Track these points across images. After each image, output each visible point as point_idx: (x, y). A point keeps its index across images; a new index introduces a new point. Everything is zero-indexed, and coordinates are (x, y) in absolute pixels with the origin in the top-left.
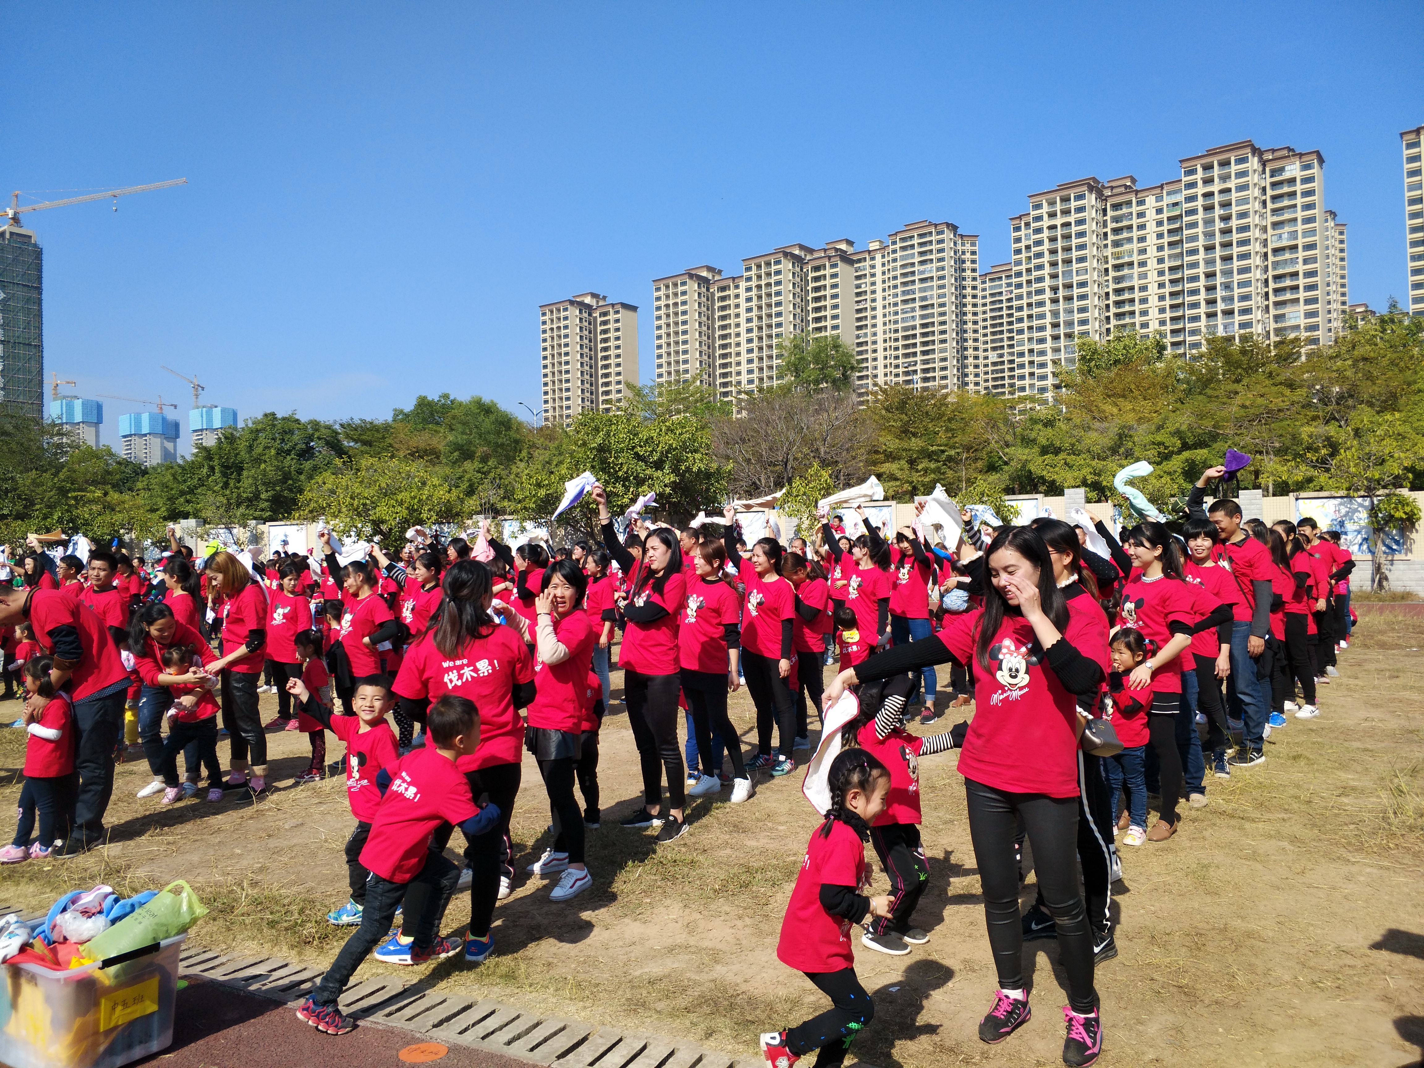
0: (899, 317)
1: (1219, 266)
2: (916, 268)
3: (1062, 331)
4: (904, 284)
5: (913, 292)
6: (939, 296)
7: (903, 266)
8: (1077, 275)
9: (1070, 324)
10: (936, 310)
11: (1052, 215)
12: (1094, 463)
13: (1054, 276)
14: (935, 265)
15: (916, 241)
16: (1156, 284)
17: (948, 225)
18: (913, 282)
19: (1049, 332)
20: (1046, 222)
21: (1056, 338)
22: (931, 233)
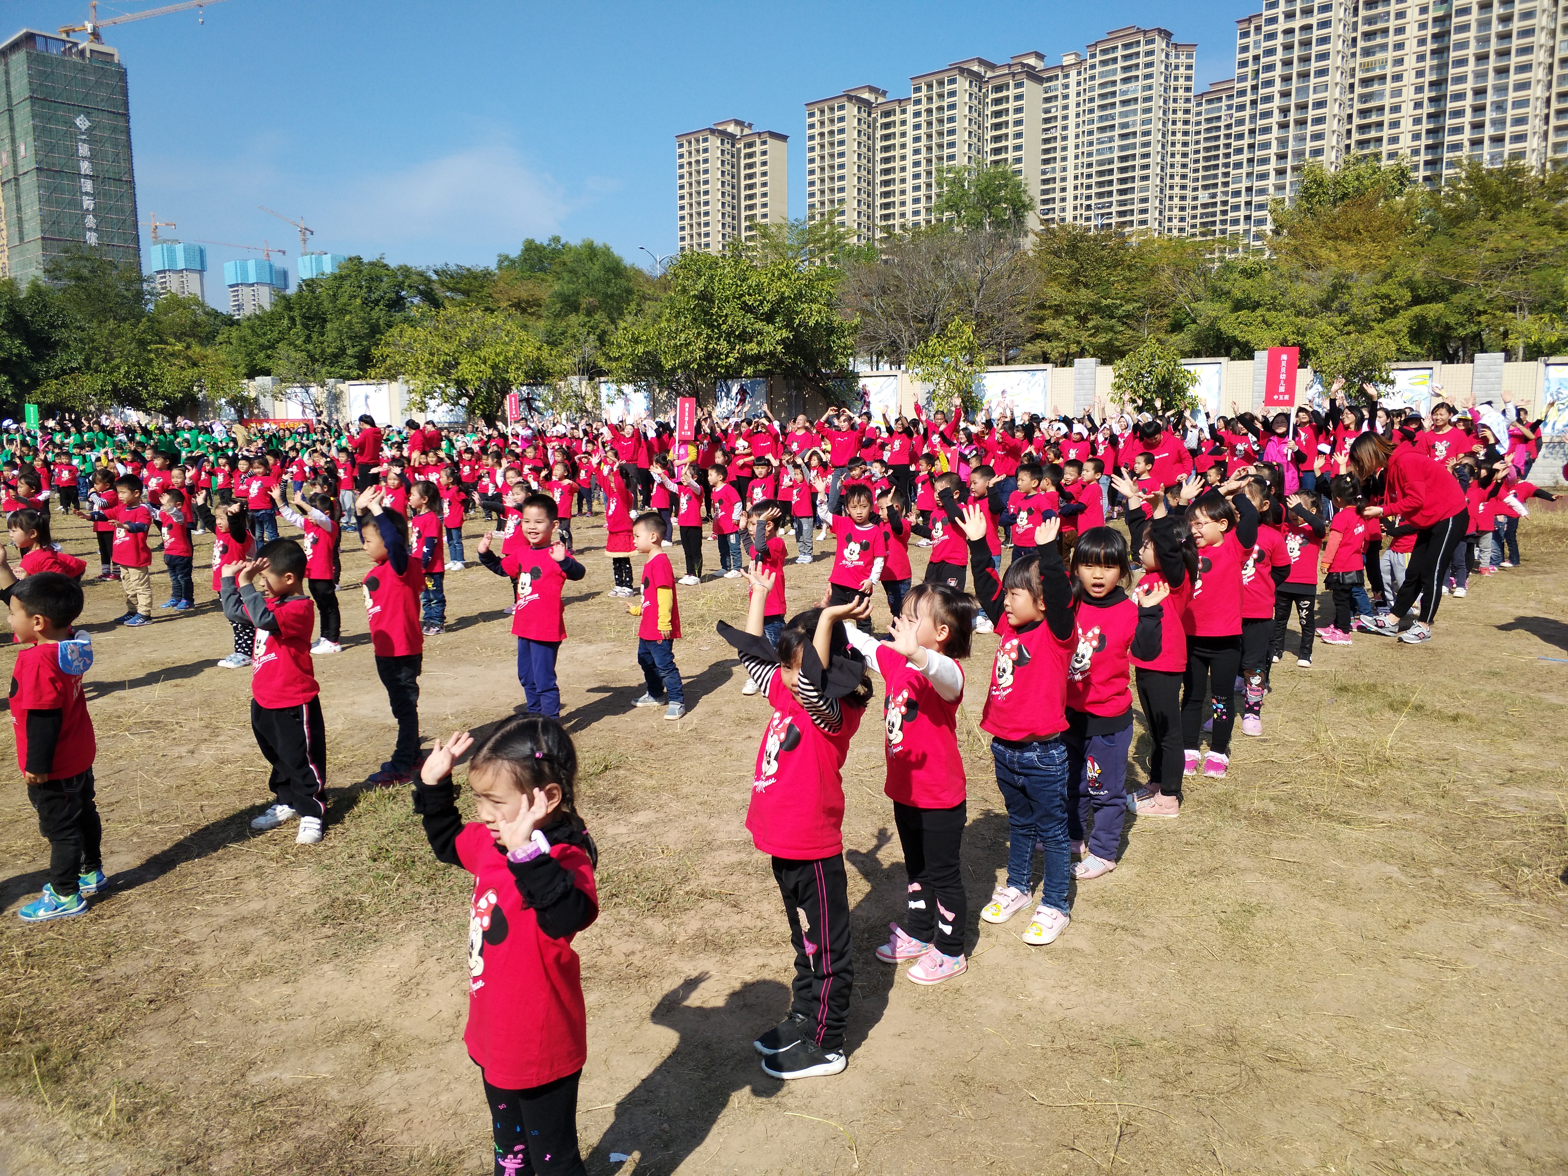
0: (1095, 147)
1: (1491, 80)
2: (1118, 87)
3: (1290, 163)
4: (1102, 107)
5: (1112, 117)
6: (1144, 123)
7: (1102, 85)
8: (1315, 92)
9: (1299, 154)
10: (1139, 140)
11: (1290, 16)
12: (1300, 321)
13: (1285, 94)
14: (1141, 83)
15: (1120, 53)
16: (1412, 104)
17: (1160, 31)
18: (1113, 105)
19: (1273, 164)
20: (1282, 25)
21: (1281, 172)
22: (1138, 42)
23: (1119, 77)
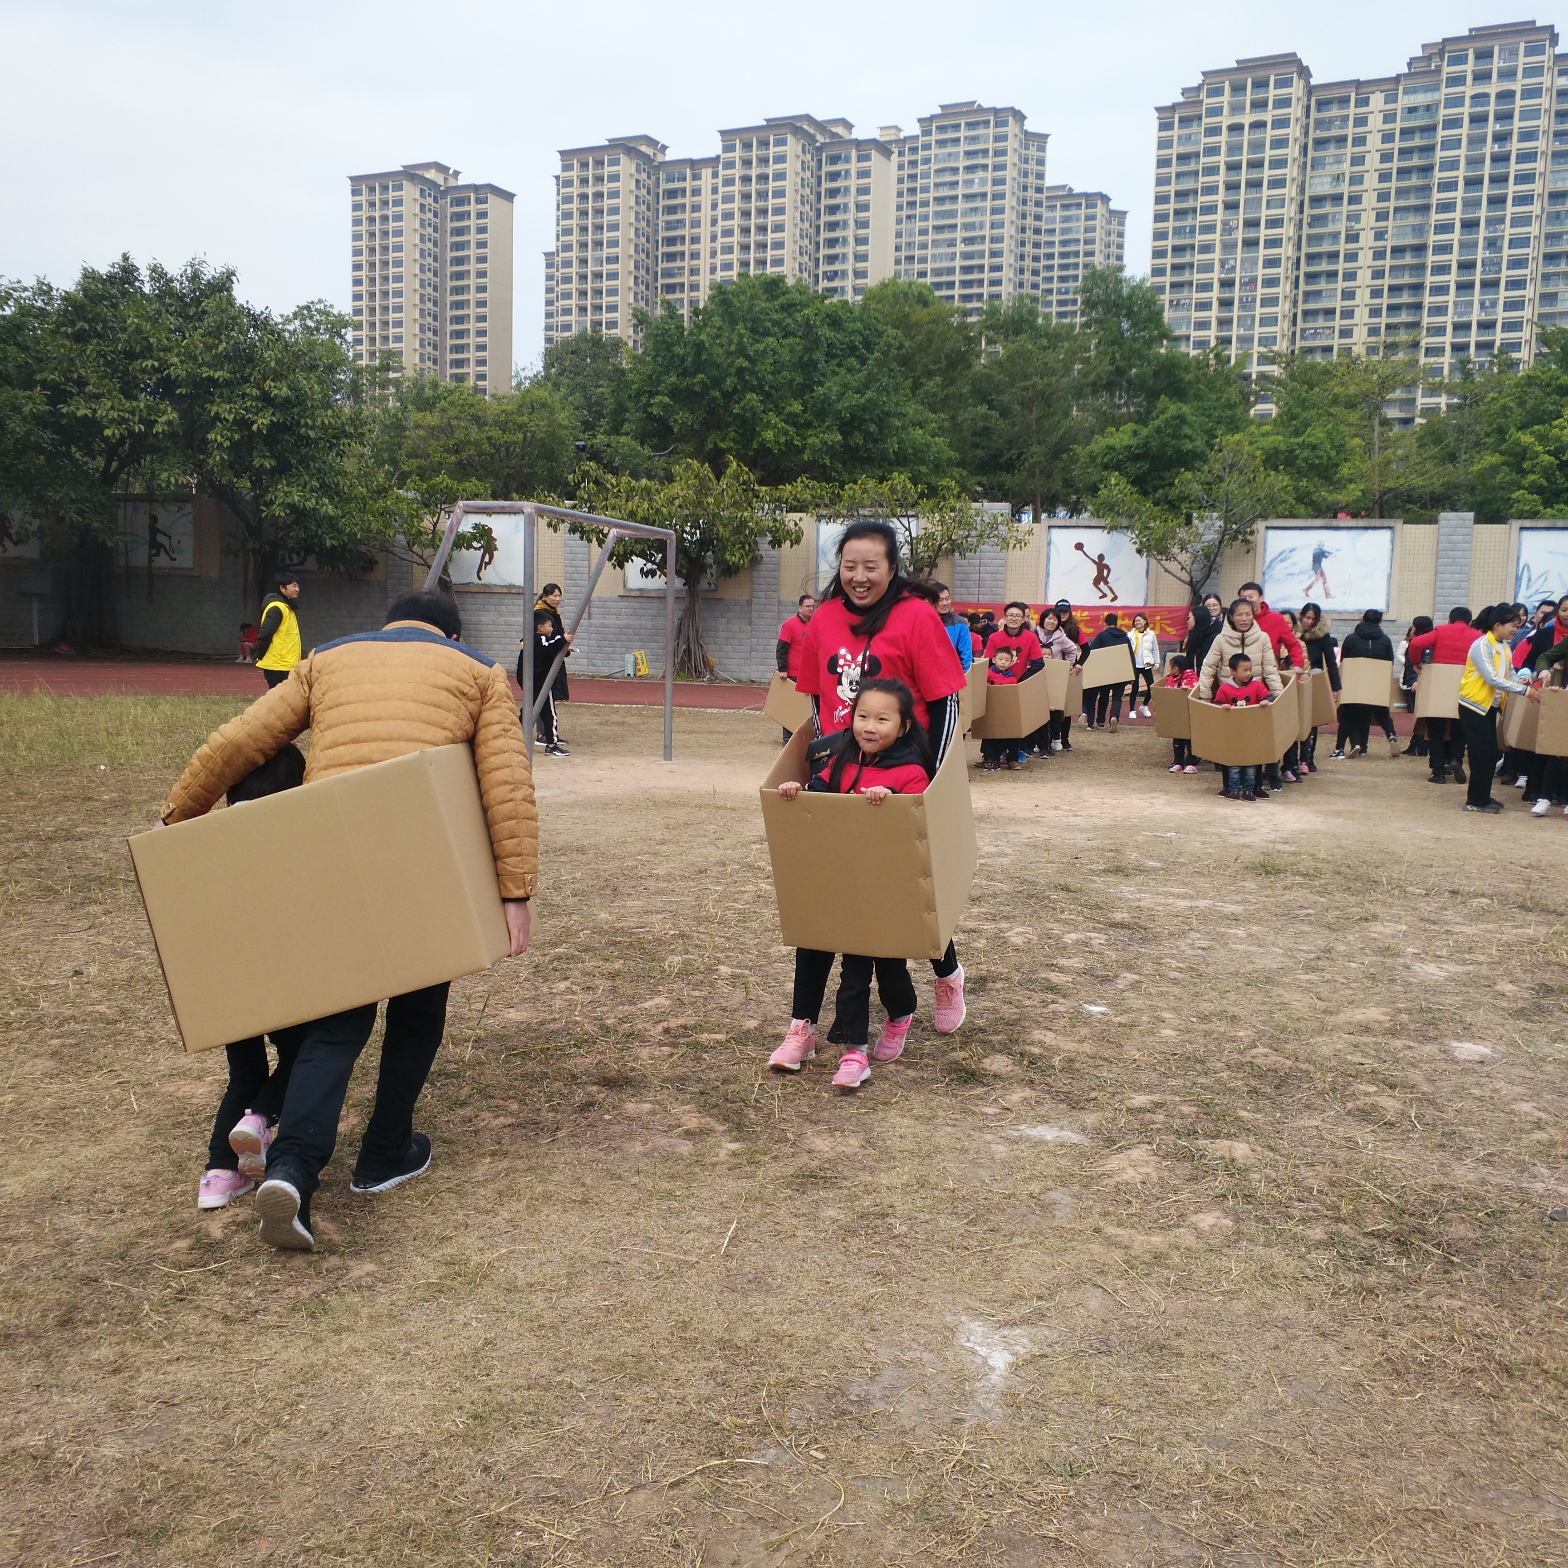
0: (930, 252)
1: (1484, 212)
2: (961, 177)
3: (1237, 293)
4: (939, 200)
5: (952, 214)
6: (993, 225)
7: (939, 172)
8: (1268, 207)
9: (1249, 283)
10: (986, 247)
11: (1237, 108)
13: (1232, 206)
14: (990, 175)
15: (963, 133)
18: (954, 198)
19: (1216, 292)
20: (1227, 119)
21: (1226, 303)
23: (962, 163)
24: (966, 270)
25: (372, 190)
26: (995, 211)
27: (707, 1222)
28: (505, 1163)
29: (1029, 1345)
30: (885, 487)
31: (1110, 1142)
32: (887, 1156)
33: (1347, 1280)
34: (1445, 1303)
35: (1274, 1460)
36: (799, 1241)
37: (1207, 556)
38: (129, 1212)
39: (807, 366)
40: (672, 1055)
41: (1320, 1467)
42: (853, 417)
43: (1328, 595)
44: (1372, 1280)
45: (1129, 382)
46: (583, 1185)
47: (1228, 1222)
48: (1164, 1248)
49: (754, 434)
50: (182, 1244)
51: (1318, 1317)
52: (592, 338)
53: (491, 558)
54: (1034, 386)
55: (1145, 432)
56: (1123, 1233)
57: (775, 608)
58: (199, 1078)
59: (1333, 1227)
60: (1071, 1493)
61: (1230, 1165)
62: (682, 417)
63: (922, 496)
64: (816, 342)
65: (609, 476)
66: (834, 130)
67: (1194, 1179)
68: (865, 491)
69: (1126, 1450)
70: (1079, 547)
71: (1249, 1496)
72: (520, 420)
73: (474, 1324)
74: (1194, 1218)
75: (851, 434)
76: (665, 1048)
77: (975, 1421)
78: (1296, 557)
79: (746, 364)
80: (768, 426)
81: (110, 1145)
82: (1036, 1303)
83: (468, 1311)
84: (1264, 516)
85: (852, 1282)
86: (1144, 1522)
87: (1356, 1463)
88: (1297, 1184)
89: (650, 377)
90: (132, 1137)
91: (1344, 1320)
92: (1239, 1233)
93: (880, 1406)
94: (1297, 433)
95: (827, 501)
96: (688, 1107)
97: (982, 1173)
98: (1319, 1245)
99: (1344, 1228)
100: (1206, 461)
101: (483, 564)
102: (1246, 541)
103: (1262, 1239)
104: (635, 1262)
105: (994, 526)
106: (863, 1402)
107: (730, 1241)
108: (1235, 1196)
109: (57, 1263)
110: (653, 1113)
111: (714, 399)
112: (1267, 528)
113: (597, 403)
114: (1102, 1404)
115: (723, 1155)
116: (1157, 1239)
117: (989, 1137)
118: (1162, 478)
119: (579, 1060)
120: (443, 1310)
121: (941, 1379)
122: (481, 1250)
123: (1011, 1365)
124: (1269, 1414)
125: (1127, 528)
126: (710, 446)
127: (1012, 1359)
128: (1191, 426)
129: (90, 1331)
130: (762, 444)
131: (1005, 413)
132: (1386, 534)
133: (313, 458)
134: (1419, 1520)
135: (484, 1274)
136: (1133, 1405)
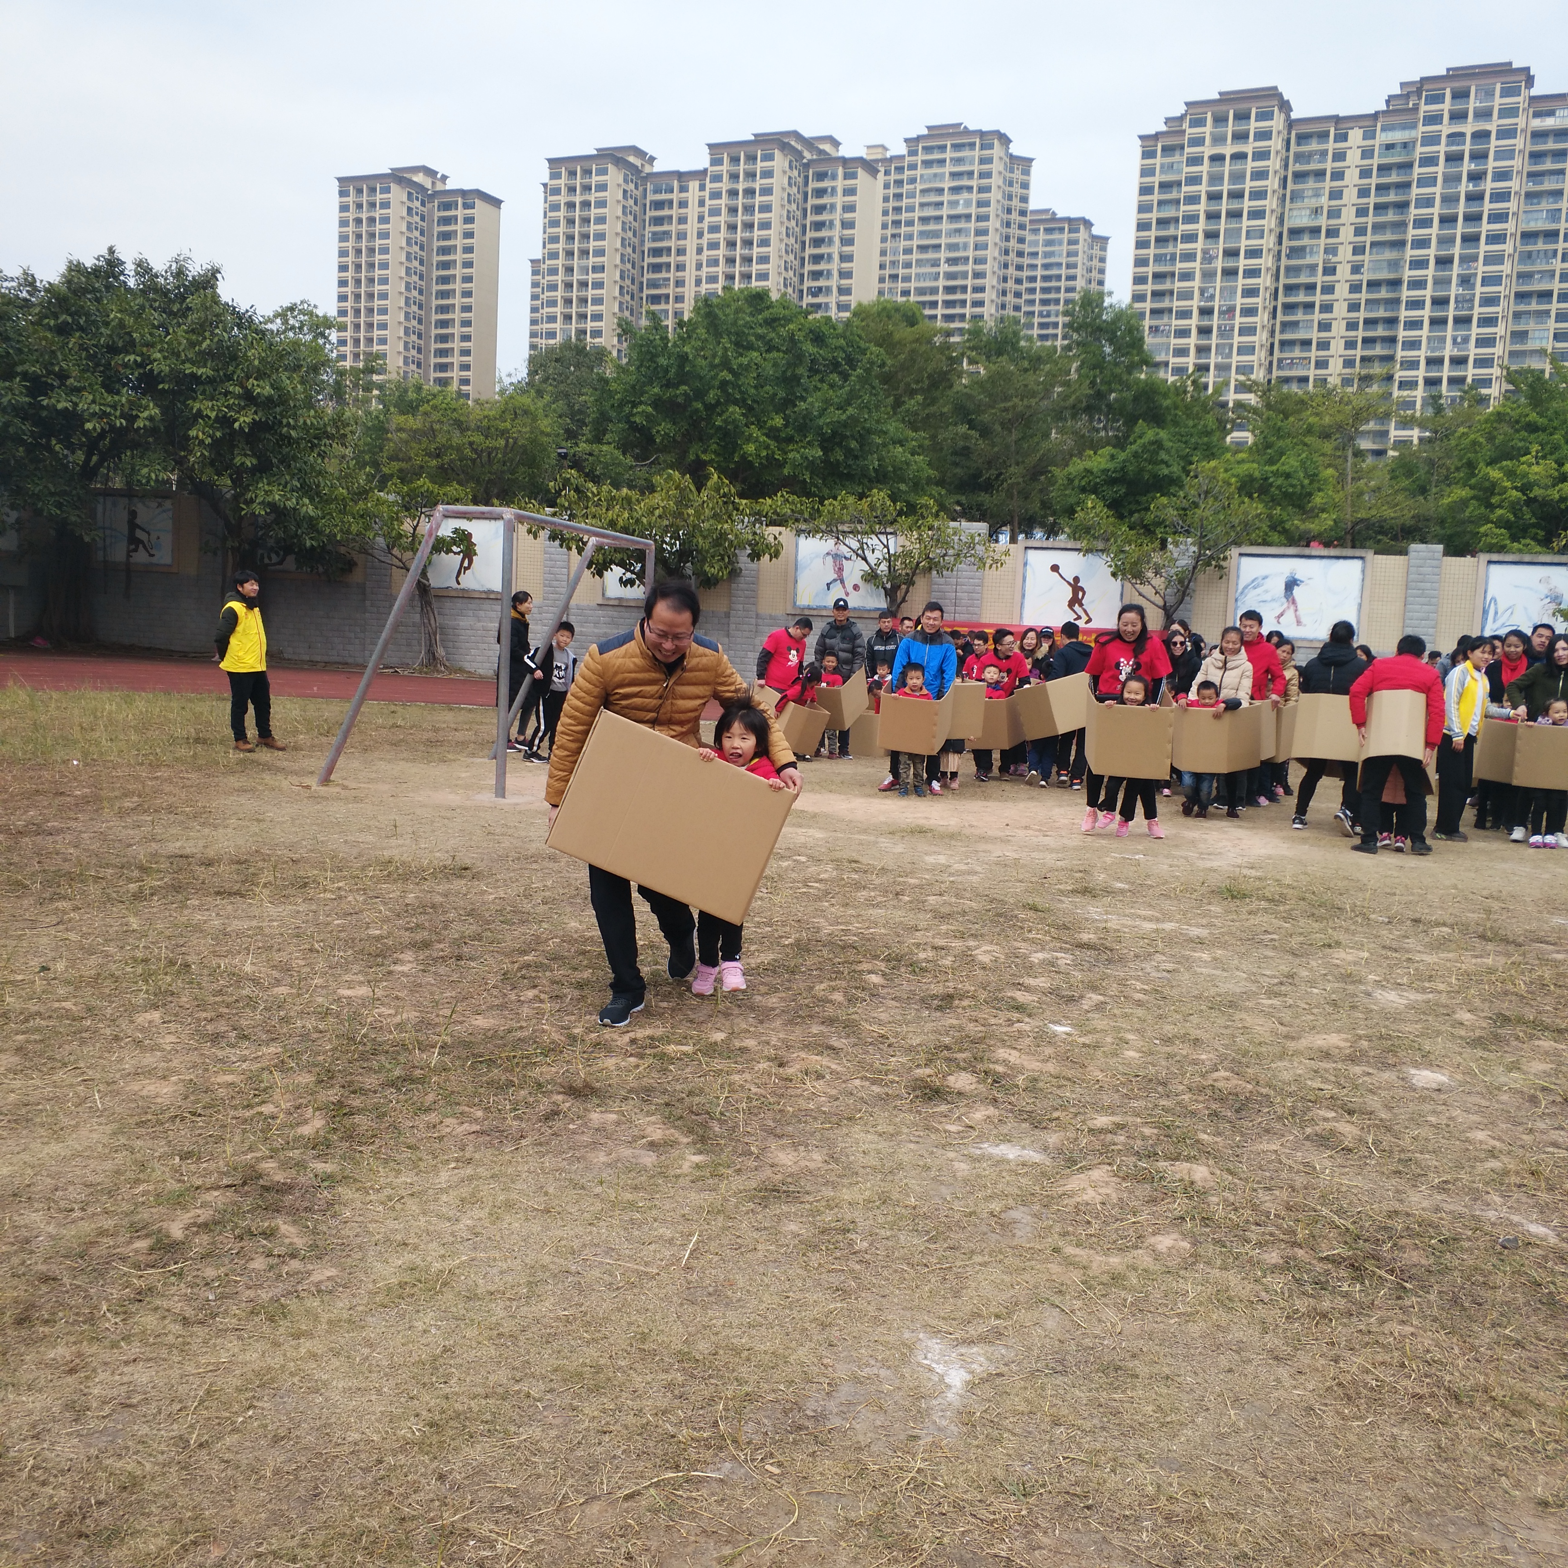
0: (914, 271)
2: (946, 198)
3: (1216, 321)
4: (924, 220)
5: (937, 234)
6: (977, 247)
7: (925, 192)
9: (1228, 312)
11: (1218, 140)
13: (1212, 235)
14: (974, 196)
15: (949, 154)
16: (1350, 267)
18: (939, 219)
20: (1209, 148)
21: (1205, 331)
23: (947, 184)
24: (949, 290)
25: (360, 191)
26: (979, 232)
27: (668, 1234)
28: (469, 1171)
29: (986, 1363)
30: (864, 504)
31: (1071, 1162)
32: (850, 1172)
33: (1302, 1304)
34: (1397, 1328)
35: (1225, 1483)
36: (760, 1254)
37: (1181, 581)
38: (90, 1210)
39: (789, 381)
40: (637, 1066)
41: (1270, 1490)
42: (834, 433)
43: (1299, 623)
44: (1326, 1305)
45: (1109, 406)
46: (546, 1194)
47: (1186, 1245)
48: (1121, 1269)
49: (736, 447)
50: (142, 1244)
51: (1272, 1341)
52: (576, 346)
53: (471, 562)
54: (1014, 407)
55: (1122, 456)
56: (1081, 1254)
57: (753, 621)
58: (164, 1078)
59: (1289, 1252)
60: (1024, 1513)
61: (1189, 1188)
62: (664, 428)
63: (900, 513)
64: (799, 357)
65: (590, 485)
66: (821, 147)
67: (1153, 1201)
68: (844, 507)
69: (1079, 1471)
70: (1055, 568)
71: (1199, 1518)
72: (502, 426)
73: (433, 1331)
74: (1152, 1240)
75: (832, 450)
76: (632, 1059)
77: (930, 1439)
78: (1268, 584)
79: (729, 377)
80: (749, 439)
81: (74, 1143)
82: (994, 1322)
83: (429, 1317)
84: (1237, 543)
85: (811, 1297)
86: (1095, 1543)
87: (1305, 1487)
88: (1255, 1208)
89: (633, 387)
90: (95, 1136)
91: (1297, 1344)
92: (1196, 1255)
93: (836, 1422)
94: (1271, 462)
95: (806, 516)
96: (653, 1118)
97: (944, 1190)
98: (1274, 1269)
99: (1300, 1253)
100: (1181, 487)
101: (462, 569)
102: (1220, 567)
103: (1219, 1262)
104: (596, 1273)
105: (971, 545)
106: (819, 1417)
107: (691, 1254)
108: (1193, 1218)
109: (15, 1260)
110: (618, 1123)
111: (697, 410)
112: (1241, 555)
113: (580, 412)
114: (1056, 1423)
115: (686, 1167)
116: (1115, 1260)
117: (951, 1155)
118: (1138, 503)
119: (545, 1069)
120: (402, 1316)
121: (897, 1397)
122: (443, 1256)
123: (968, 1383)
124: (1221, 1437)
125: (1102, 551)
126: (692, 457)
127: (968, 1377)
128: (1168, 451)
129: (47, 1330)
130: (744, 457)
131: (985, 432)
132: (1357, 564)
133: (295, 458)
134: (1366, 1545)
135: (446, 1280)
136: (1088, 1425)
